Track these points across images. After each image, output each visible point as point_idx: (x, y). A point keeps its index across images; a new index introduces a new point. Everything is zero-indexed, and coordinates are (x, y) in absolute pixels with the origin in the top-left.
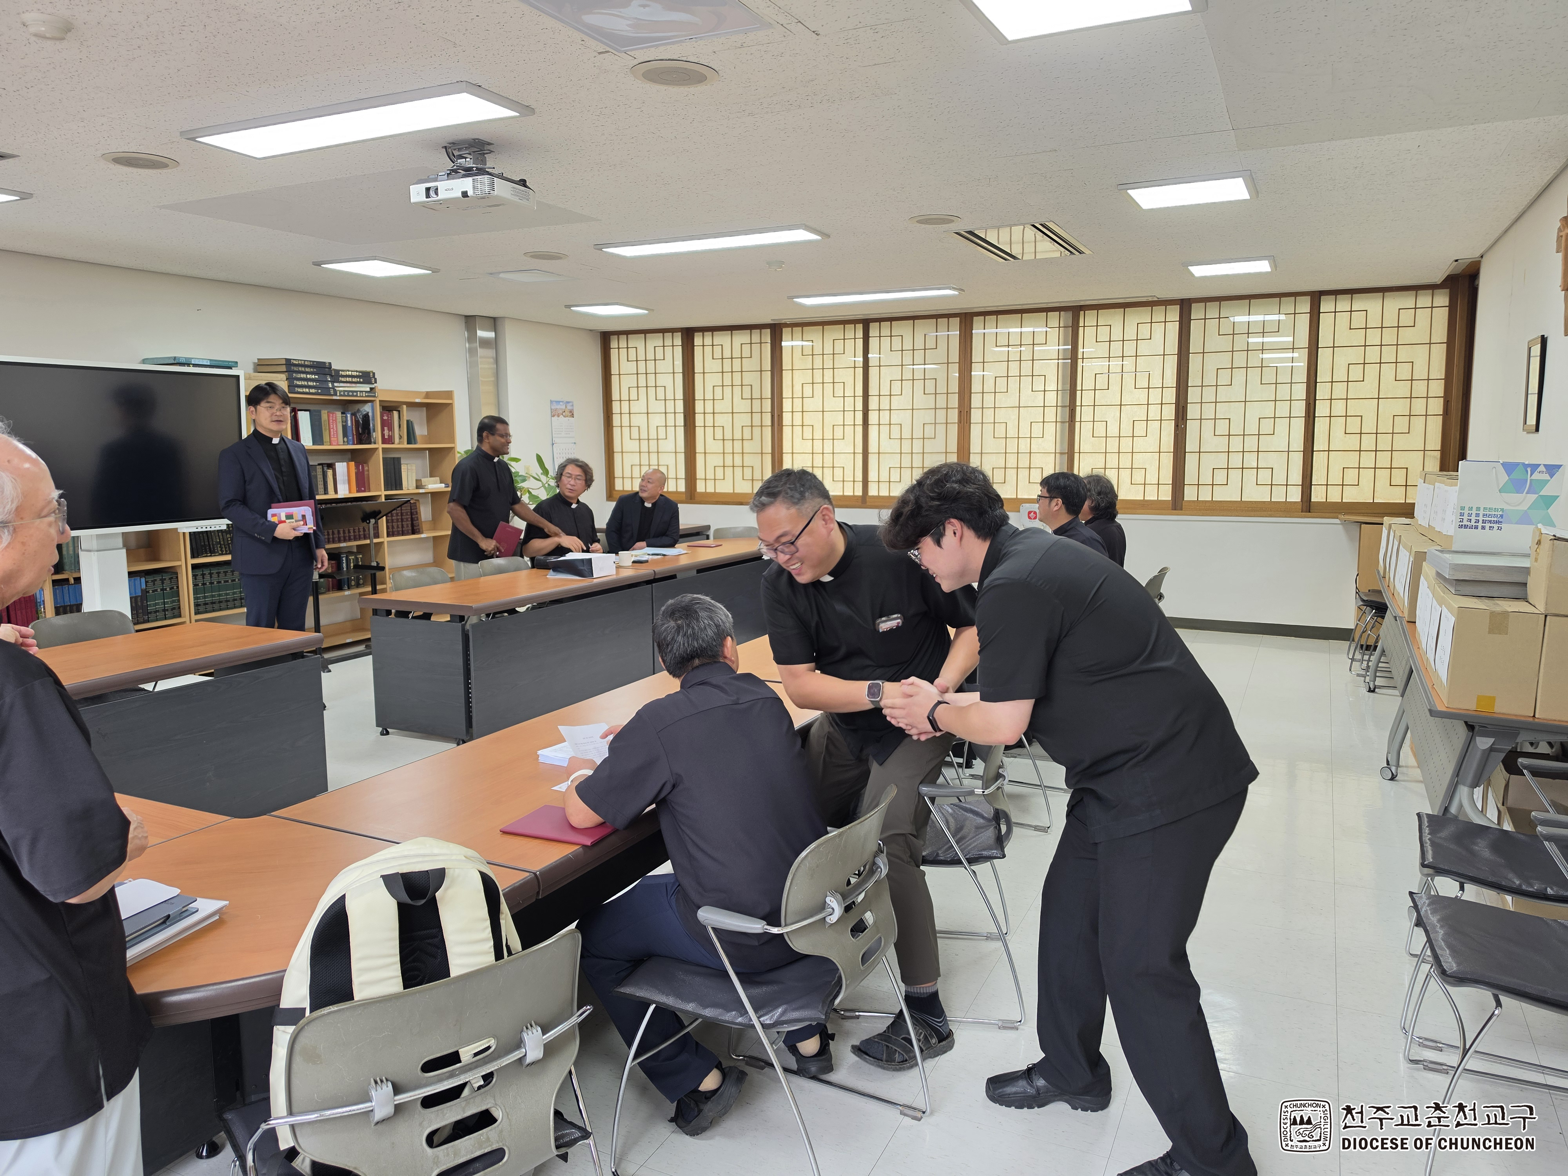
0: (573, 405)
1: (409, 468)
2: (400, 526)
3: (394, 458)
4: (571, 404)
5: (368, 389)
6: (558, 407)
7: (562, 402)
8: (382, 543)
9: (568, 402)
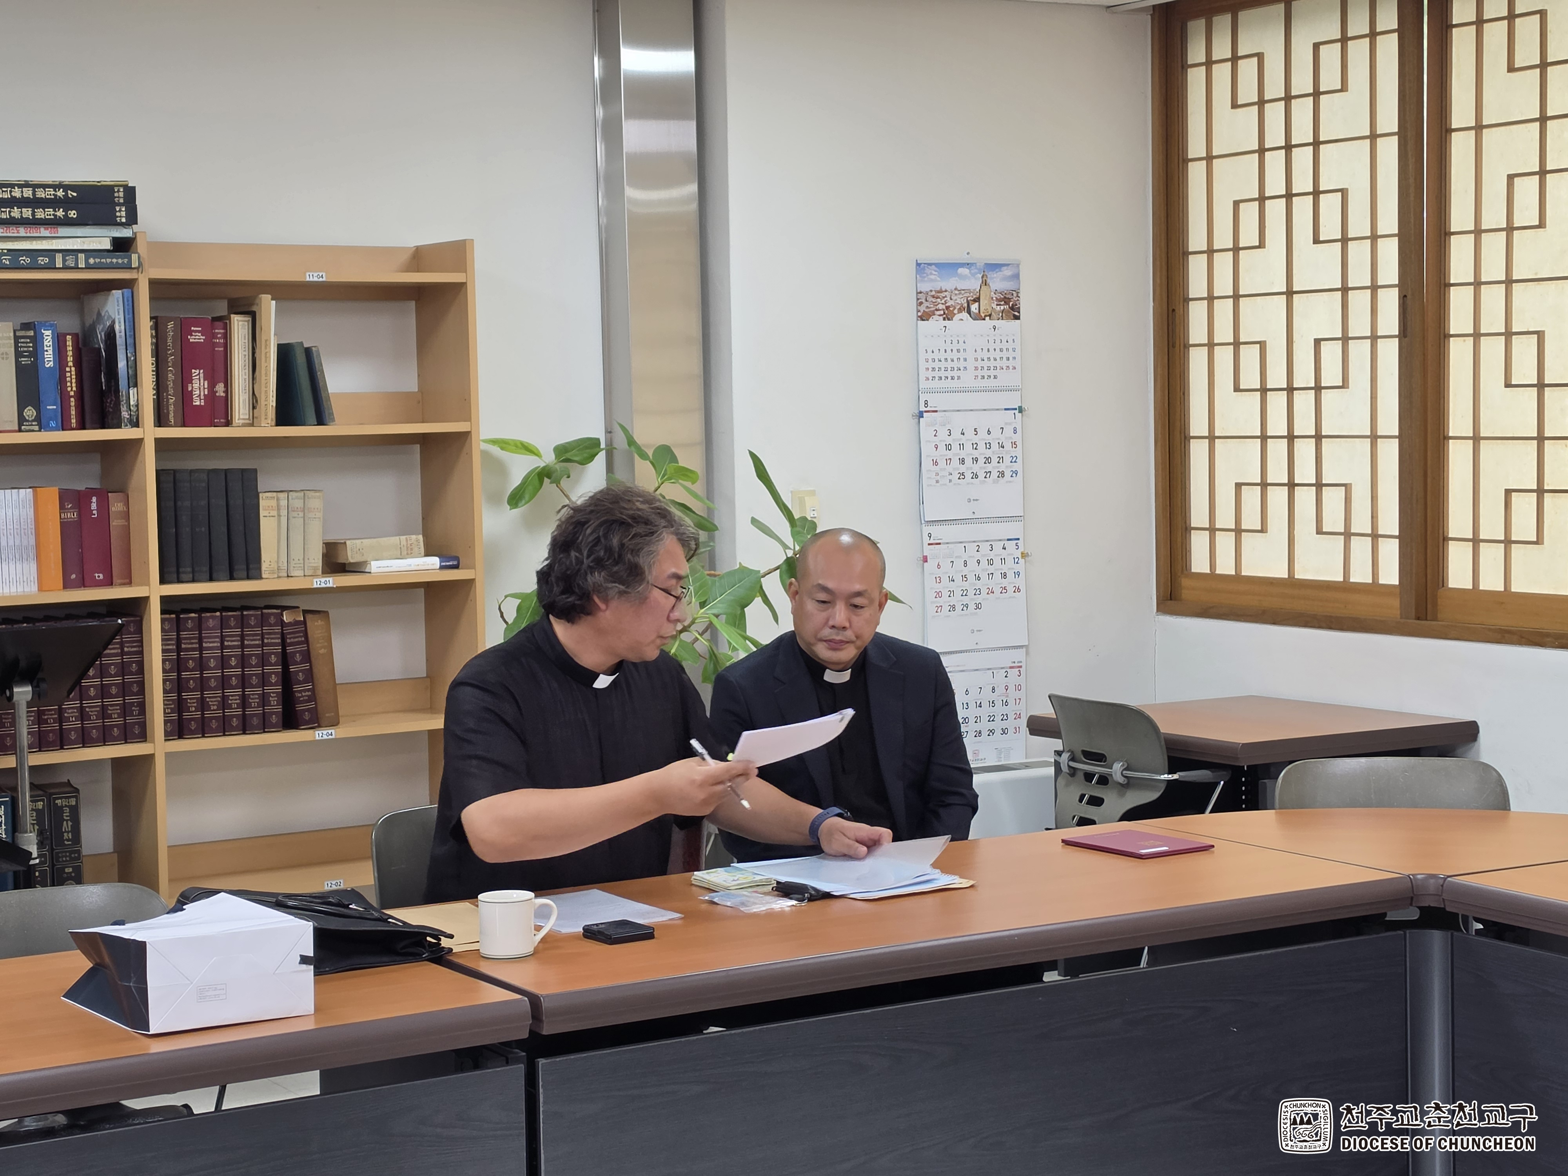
0: (1016, 277)
1: (297, 503)
2: (234, 701)
3: (226, 472)
4: (1007, 272)
5: (107, 245)
6: (949, 284)
7: (968, 265)
8: (149, 759)
9: (995, 267)
